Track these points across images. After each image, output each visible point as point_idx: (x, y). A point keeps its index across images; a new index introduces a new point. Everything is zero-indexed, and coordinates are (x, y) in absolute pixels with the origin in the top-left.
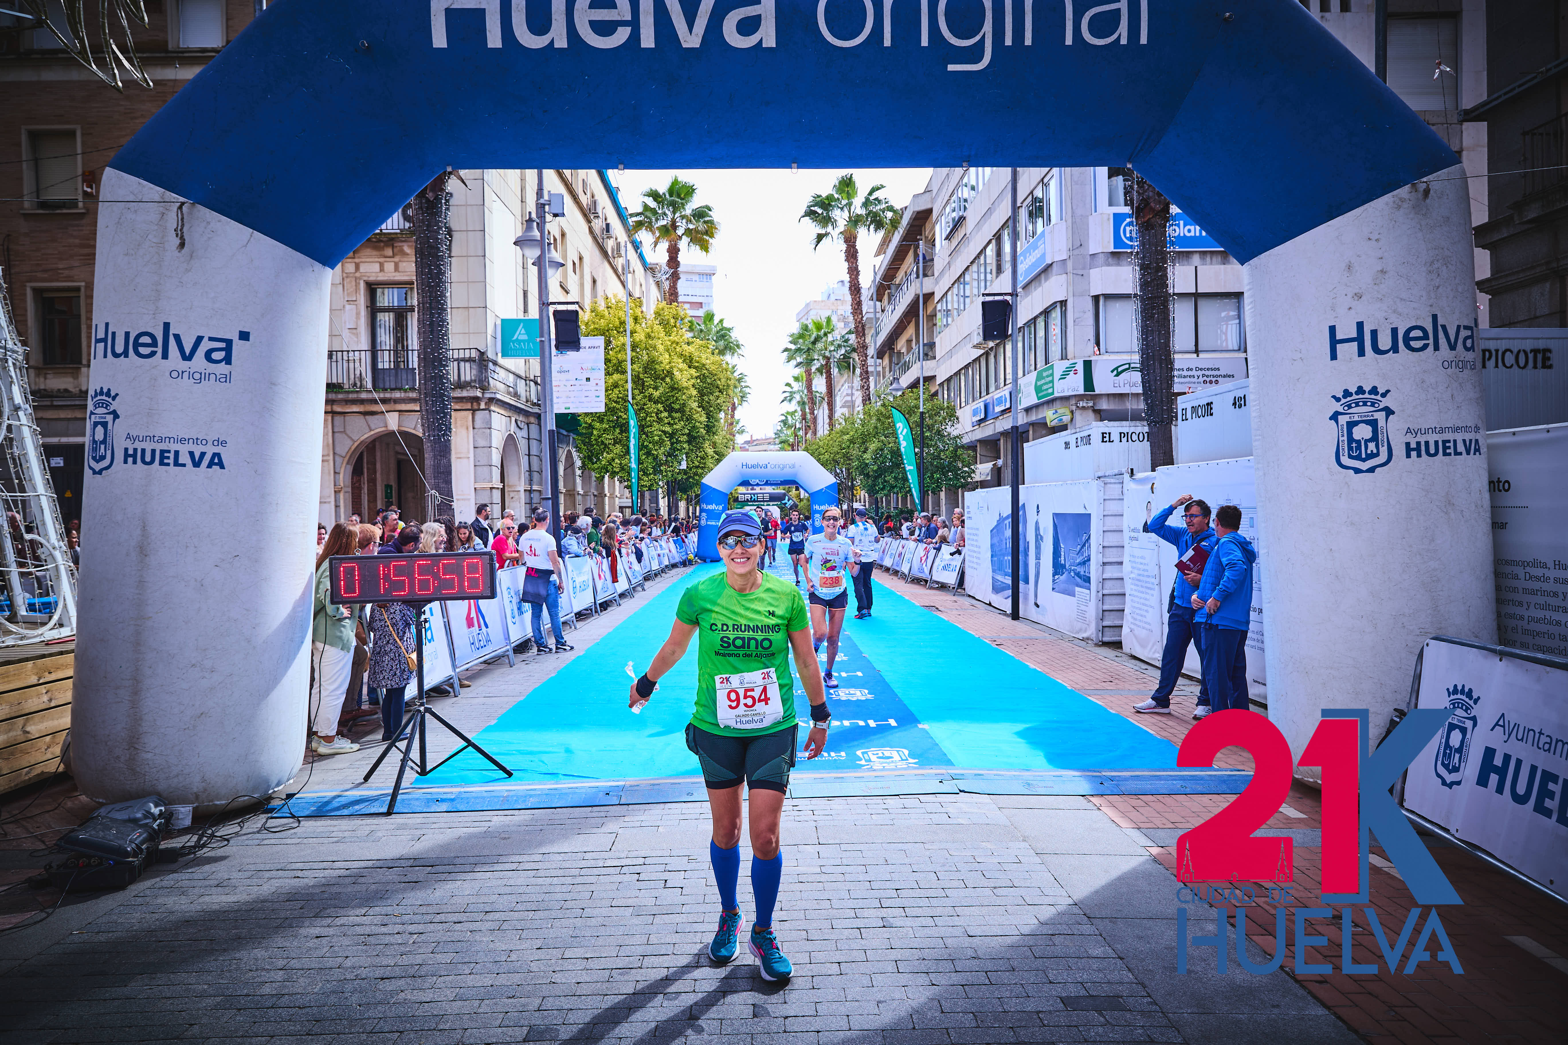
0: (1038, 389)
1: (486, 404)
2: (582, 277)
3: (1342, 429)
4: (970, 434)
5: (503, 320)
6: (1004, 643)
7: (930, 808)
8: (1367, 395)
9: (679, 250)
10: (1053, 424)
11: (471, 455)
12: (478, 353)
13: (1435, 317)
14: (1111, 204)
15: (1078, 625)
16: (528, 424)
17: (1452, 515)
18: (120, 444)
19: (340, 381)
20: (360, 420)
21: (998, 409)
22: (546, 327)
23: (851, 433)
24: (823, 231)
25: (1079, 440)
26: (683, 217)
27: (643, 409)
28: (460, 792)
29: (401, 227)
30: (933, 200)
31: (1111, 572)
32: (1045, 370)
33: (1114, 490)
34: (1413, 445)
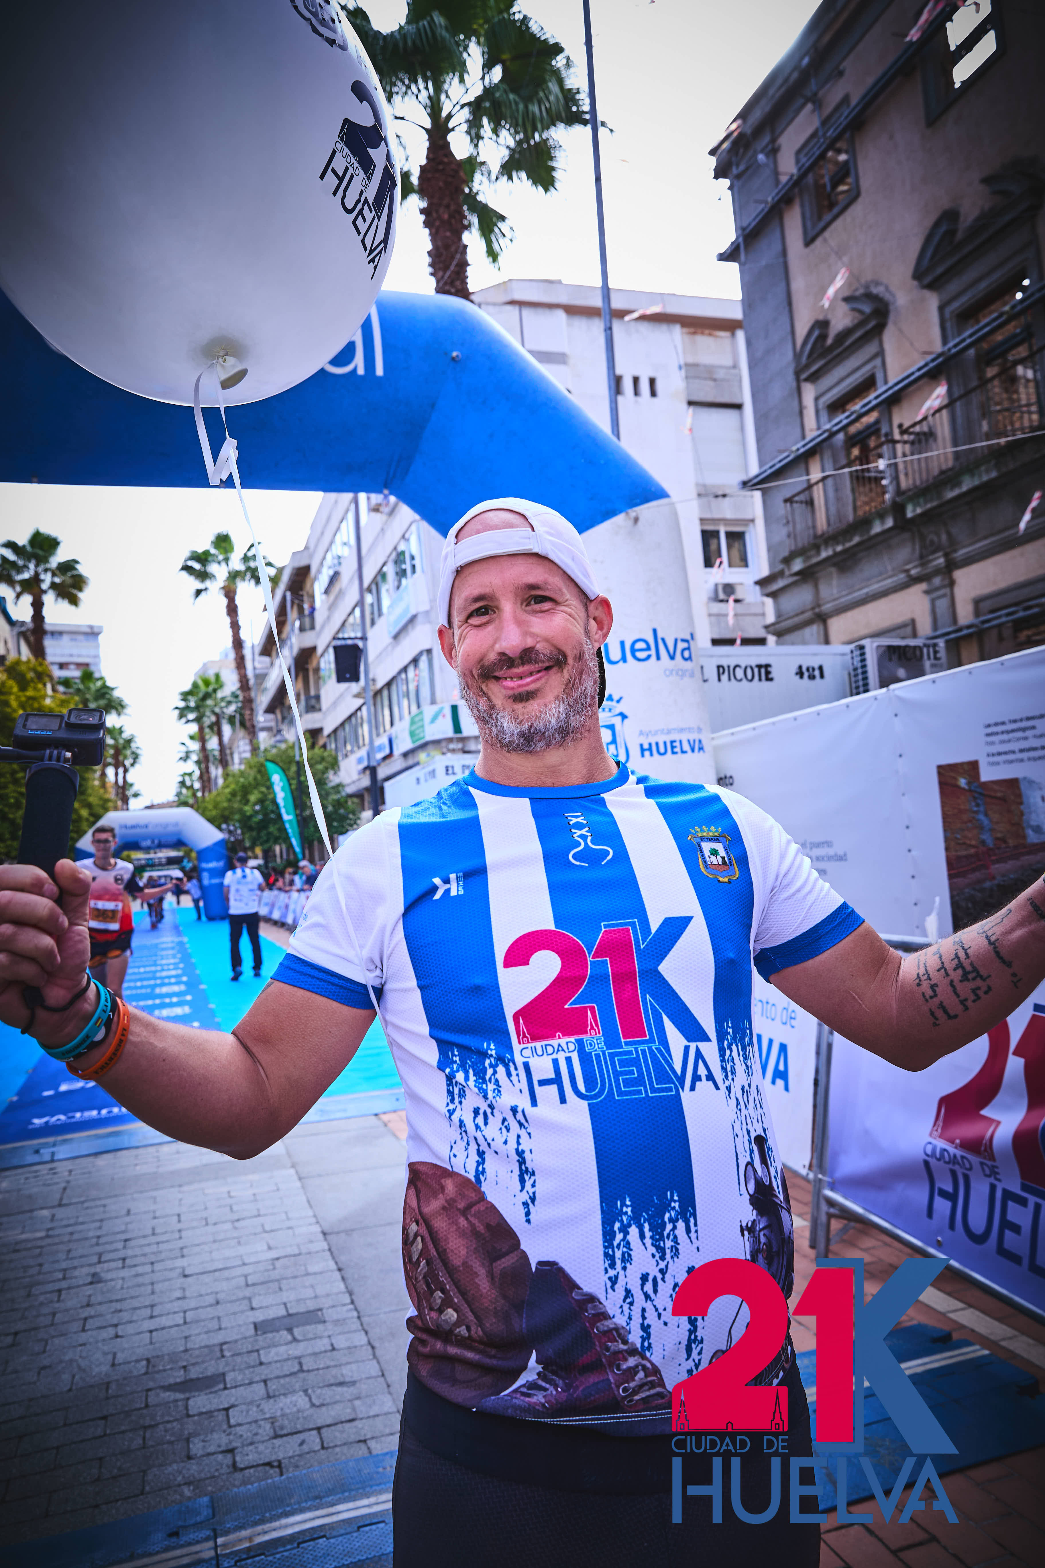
0: (412, 734)
9: (44, 605)
13: (655, 631)
21: (380, 757)
26: (47, 571)
30: (311, 557)
32: (417, 715)
34: (646, 746)
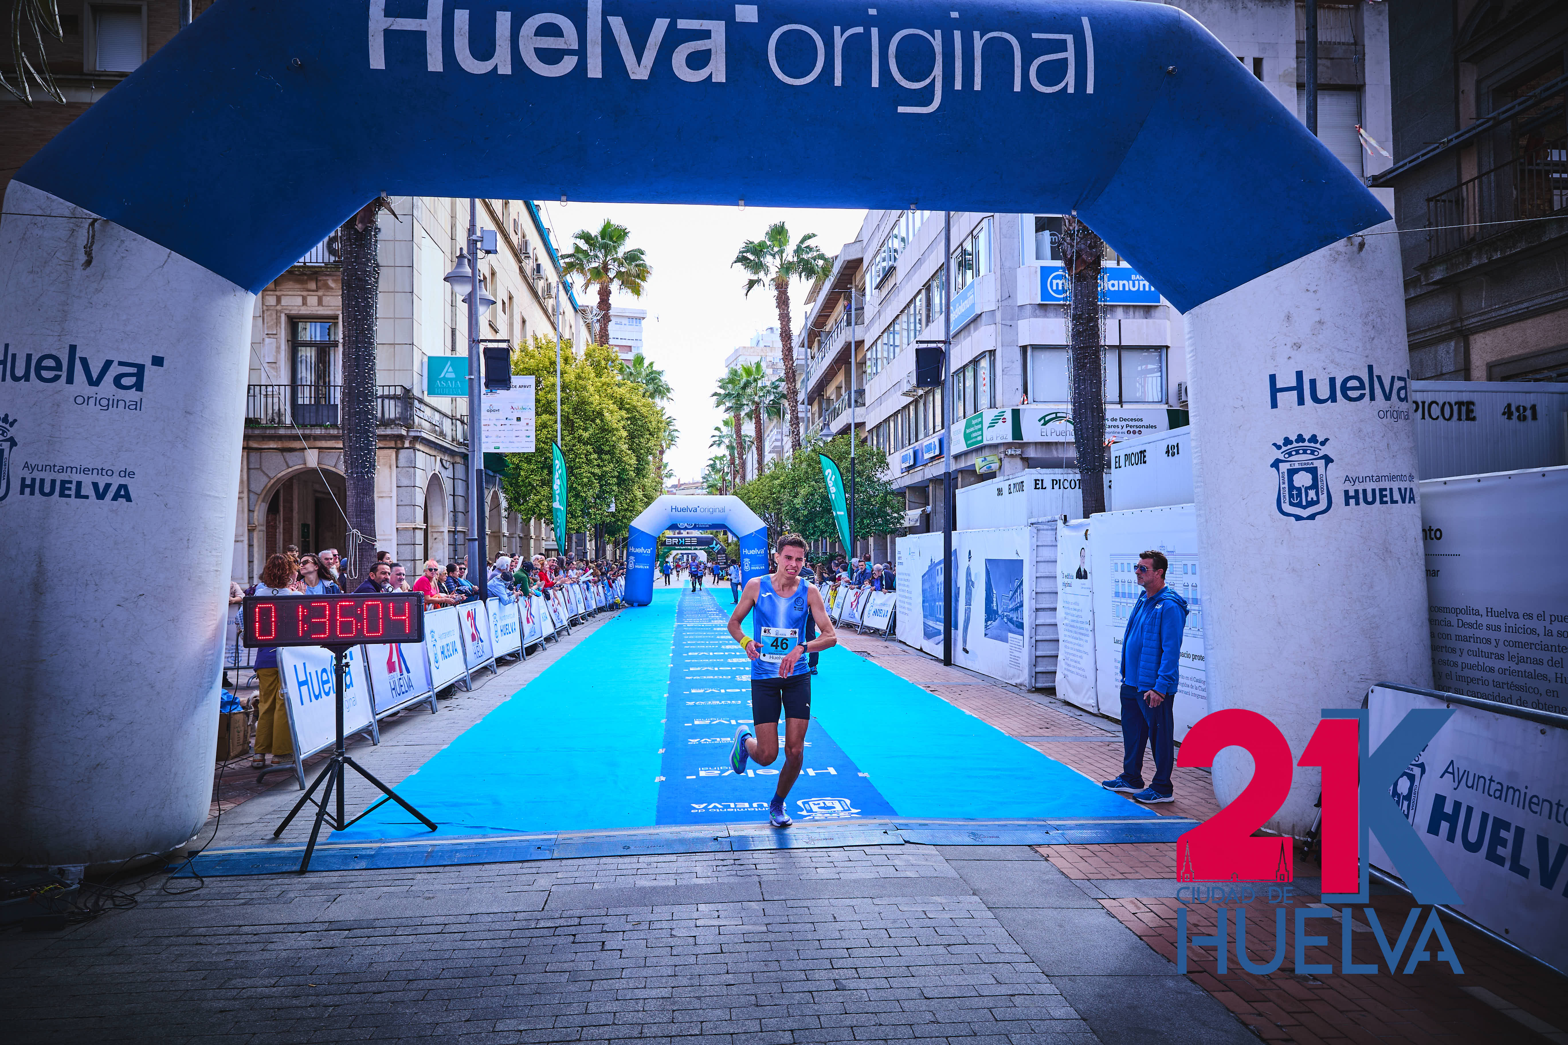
0: (967, 437)
1: (410, 443)
2: (511, 317)
3: (1283, 477)
4: (899, 480)
5: (429, 358)
6: (937, 689)
7: (876, 860)
8: (1306, 444)
9: (610, 293)
10: (983, 471)
11: (394, 494)
12: (403, 390)
13: (1370, 368)
14: (1037, 258)
15: (1012, 671)
16: (453, 464)
17: (1390, 562)
18: (17, 472)
19: (257, 416)
20: (277, 458)
21: (927, 456)
22: (475, 365)
23: (782, 478)
24: (755, 277)
25: (1012, 486)
26: (614, 260)
27: (572, 450)
28: (380, 848)
29: (326, 260)
30: (864, 250)
31: (1044, 618)
32: (974, 418)
33: (1047, 537)
34: (1352, 493)
